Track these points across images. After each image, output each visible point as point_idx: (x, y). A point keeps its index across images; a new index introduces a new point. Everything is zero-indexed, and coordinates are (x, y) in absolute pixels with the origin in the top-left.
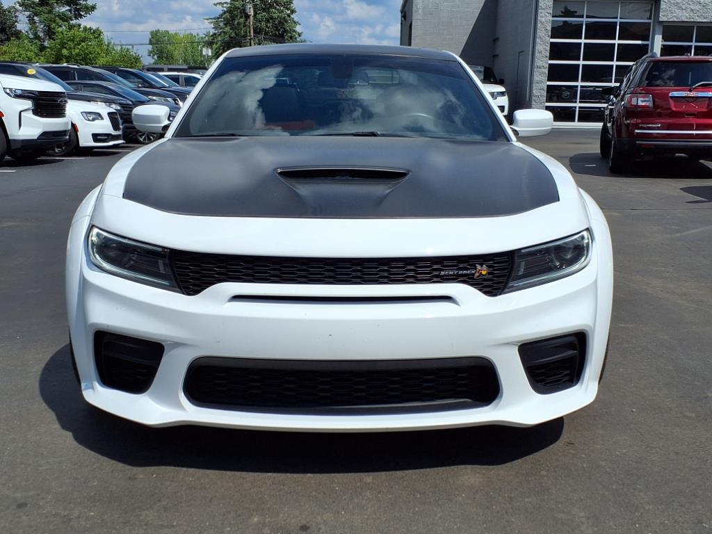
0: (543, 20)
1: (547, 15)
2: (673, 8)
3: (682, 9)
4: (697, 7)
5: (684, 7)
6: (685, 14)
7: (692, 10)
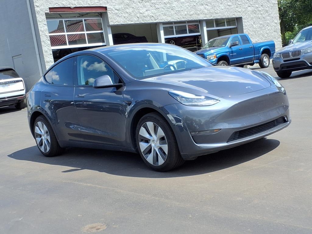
0: (42, 29)
1: (44, 25)
2: (114, 17)
3: (120, 17)
4: (127, 15)
5: (120, 16)
6: (121, 19)
7: (125, 17)
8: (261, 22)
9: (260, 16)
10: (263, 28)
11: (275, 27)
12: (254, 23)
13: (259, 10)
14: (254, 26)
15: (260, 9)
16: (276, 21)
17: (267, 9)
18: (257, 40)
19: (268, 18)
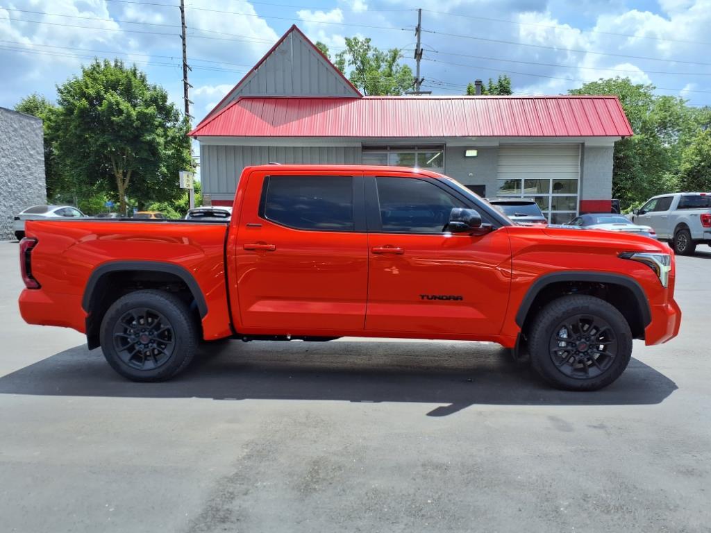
8: (20, 182)
9: (18, 172)
10: (22, 190)
11: (39, 190)
12: (9, 181)
13: (17, 165)
14: (9, 184)
15: (18, 163)
16: (41, 184)
17: (29, 165)
18: (12, 204)
19: (30, 177)
